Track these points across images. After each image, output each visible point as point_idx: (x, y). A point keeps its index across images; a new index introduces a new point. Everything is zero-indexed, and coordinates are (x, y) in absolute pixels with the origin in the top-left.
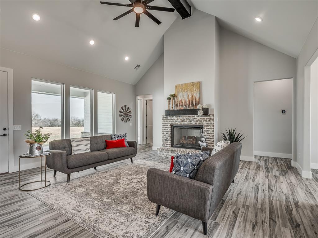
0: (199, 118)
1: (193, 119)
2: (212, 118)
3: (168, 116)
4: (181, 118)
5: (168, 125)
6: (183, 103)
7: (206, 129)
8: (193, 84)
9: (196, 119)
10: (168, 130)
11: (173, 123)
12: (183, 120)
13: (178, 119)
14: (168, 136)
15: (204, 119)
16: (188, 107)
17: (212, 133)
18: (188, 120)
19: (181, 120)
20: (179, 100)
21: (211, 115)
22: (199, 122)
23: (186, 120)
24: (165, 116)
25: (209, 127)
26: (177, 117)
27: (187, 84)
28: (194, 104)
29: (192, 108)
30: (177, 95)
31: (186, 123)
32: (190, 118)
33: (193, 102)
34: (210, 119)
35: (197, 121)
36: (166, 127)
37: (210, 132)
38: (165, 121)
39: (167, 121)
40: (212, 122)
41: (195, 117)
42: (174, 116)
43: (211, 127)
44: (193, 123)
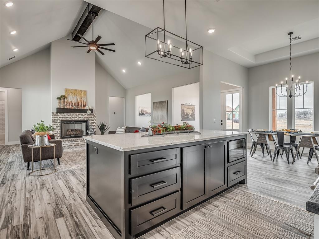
0: (86, 115)
1: (82, 116)
2: (95, 115)
3: (58, 113)
4: (71, 115)
5: (59, 121)
6: (73, 103)
7: (91, 123)
8: (81, 91)
9: (84, 116)
10: (58, 125)
11: (64, 119)
12: (73, 116)
13: (68, 116)
14: (58, 130)
15: (90, 116)
16: (78, 107)
17: (95, 125)
18: (78, 117)
19: (71, 117)
20: (70, 101)
21: (94, 114)
22: (86, 118)
23: (76, 117)
24: (55, 113)
25: (93, 121)
26: (68, 114)
27: (76, 90)
28: (83, 106)
29: (81, 108)
30: (67, 97)
31: (76, 119)
32: (79, 115)
33: (81, 104)
34: (94, 116)
35: (85, 117)
36: (56, 123)
37: (93, 125)
38: (55, 117)
39: (57, 117)
40: (95, 118)
41: (84, 115)
42: (65, 113)
43: (95, 121)
44: (82, 119)
